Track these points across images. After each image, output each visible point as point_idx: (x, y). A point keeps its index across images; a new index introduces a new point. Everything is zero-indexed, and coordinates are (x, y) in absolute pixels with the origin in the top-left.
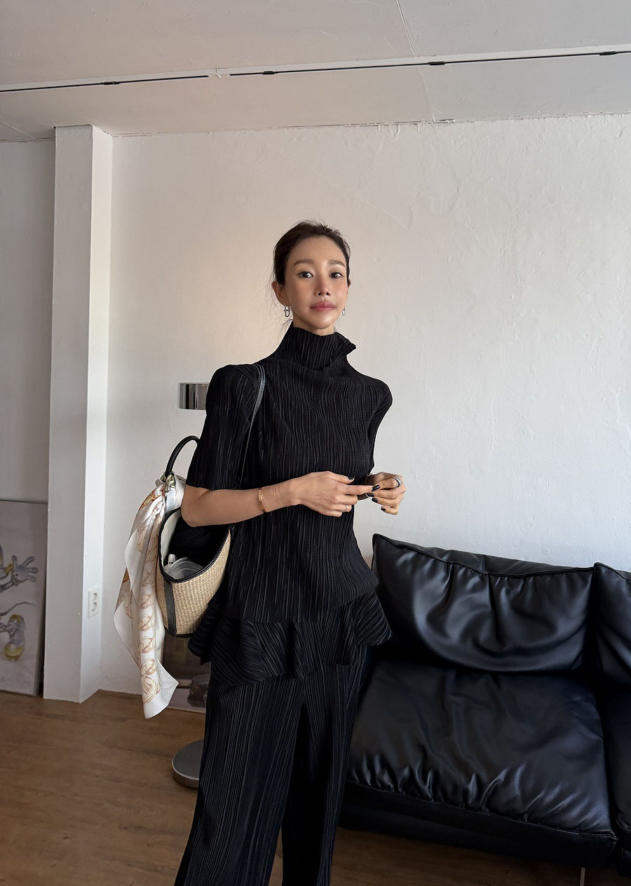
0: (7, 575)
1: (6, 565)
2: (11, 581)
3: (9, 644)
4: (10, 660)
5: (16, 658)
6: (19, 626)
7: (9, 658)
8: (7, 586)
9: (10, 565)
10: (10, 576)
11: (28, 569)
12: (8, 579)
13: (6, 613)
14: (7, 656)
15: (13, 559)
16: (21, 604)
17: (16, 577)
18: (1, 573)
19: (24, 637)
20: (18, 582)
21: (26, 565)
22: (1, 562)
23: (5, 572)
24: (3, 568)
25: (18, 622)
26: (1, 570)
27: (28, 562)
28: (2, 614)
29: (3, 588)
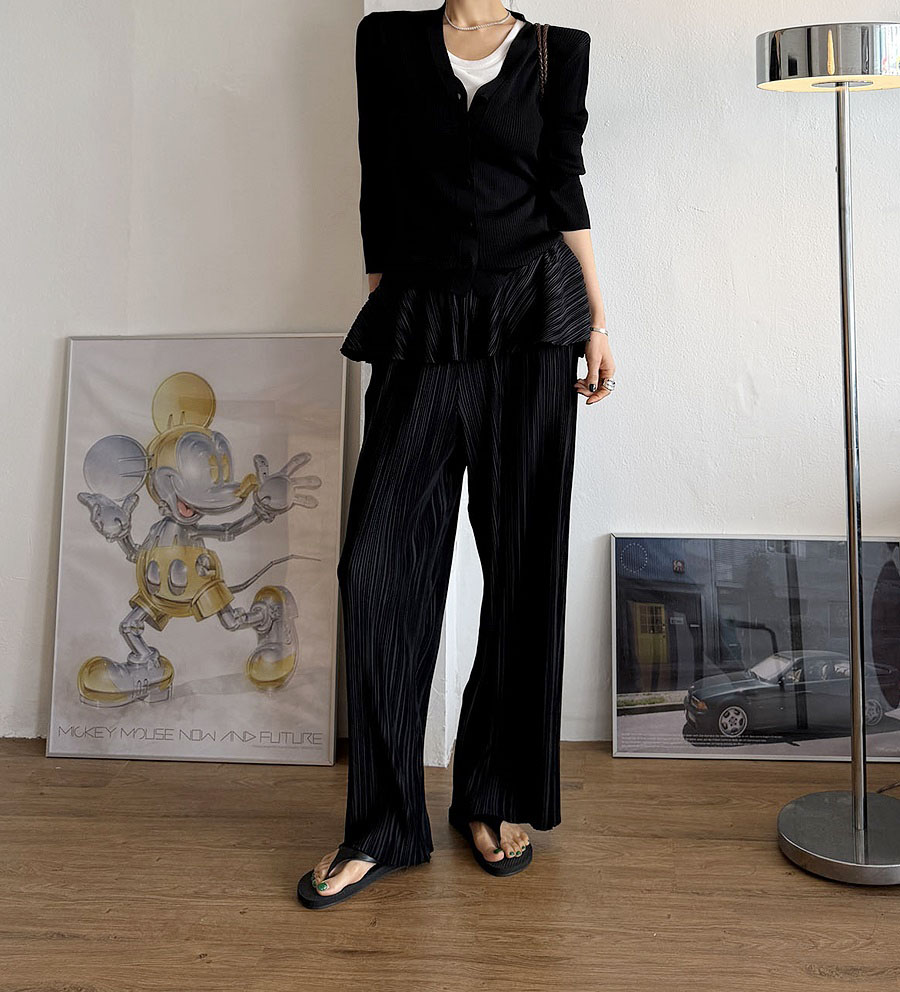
0: (243, 499)
1: (238, 478)
2: (256, 512)
3: (258, 653)
4: (263, 690)
5: (279, 684)
6: (280, 608)
7: (261, 685)
8: (244, 525)
9: (250, 477)
10: (250, 502)
11: (294, 480)
12: (247, 508)
13: (245, 585)
14: (252, 679)
15: (256, 463)
16: (287, 559)
17: (266, 501)
18: (228, 497)
19: (296, 635)
20: (273, 513)
21: (292, 473)
22: (226, 471)
23: (239, 494)
24: (234, 486)
25: (280, 603)
26: (228, 491)
27: (294, 465)
28: (236, 589)
29: (235, 529)
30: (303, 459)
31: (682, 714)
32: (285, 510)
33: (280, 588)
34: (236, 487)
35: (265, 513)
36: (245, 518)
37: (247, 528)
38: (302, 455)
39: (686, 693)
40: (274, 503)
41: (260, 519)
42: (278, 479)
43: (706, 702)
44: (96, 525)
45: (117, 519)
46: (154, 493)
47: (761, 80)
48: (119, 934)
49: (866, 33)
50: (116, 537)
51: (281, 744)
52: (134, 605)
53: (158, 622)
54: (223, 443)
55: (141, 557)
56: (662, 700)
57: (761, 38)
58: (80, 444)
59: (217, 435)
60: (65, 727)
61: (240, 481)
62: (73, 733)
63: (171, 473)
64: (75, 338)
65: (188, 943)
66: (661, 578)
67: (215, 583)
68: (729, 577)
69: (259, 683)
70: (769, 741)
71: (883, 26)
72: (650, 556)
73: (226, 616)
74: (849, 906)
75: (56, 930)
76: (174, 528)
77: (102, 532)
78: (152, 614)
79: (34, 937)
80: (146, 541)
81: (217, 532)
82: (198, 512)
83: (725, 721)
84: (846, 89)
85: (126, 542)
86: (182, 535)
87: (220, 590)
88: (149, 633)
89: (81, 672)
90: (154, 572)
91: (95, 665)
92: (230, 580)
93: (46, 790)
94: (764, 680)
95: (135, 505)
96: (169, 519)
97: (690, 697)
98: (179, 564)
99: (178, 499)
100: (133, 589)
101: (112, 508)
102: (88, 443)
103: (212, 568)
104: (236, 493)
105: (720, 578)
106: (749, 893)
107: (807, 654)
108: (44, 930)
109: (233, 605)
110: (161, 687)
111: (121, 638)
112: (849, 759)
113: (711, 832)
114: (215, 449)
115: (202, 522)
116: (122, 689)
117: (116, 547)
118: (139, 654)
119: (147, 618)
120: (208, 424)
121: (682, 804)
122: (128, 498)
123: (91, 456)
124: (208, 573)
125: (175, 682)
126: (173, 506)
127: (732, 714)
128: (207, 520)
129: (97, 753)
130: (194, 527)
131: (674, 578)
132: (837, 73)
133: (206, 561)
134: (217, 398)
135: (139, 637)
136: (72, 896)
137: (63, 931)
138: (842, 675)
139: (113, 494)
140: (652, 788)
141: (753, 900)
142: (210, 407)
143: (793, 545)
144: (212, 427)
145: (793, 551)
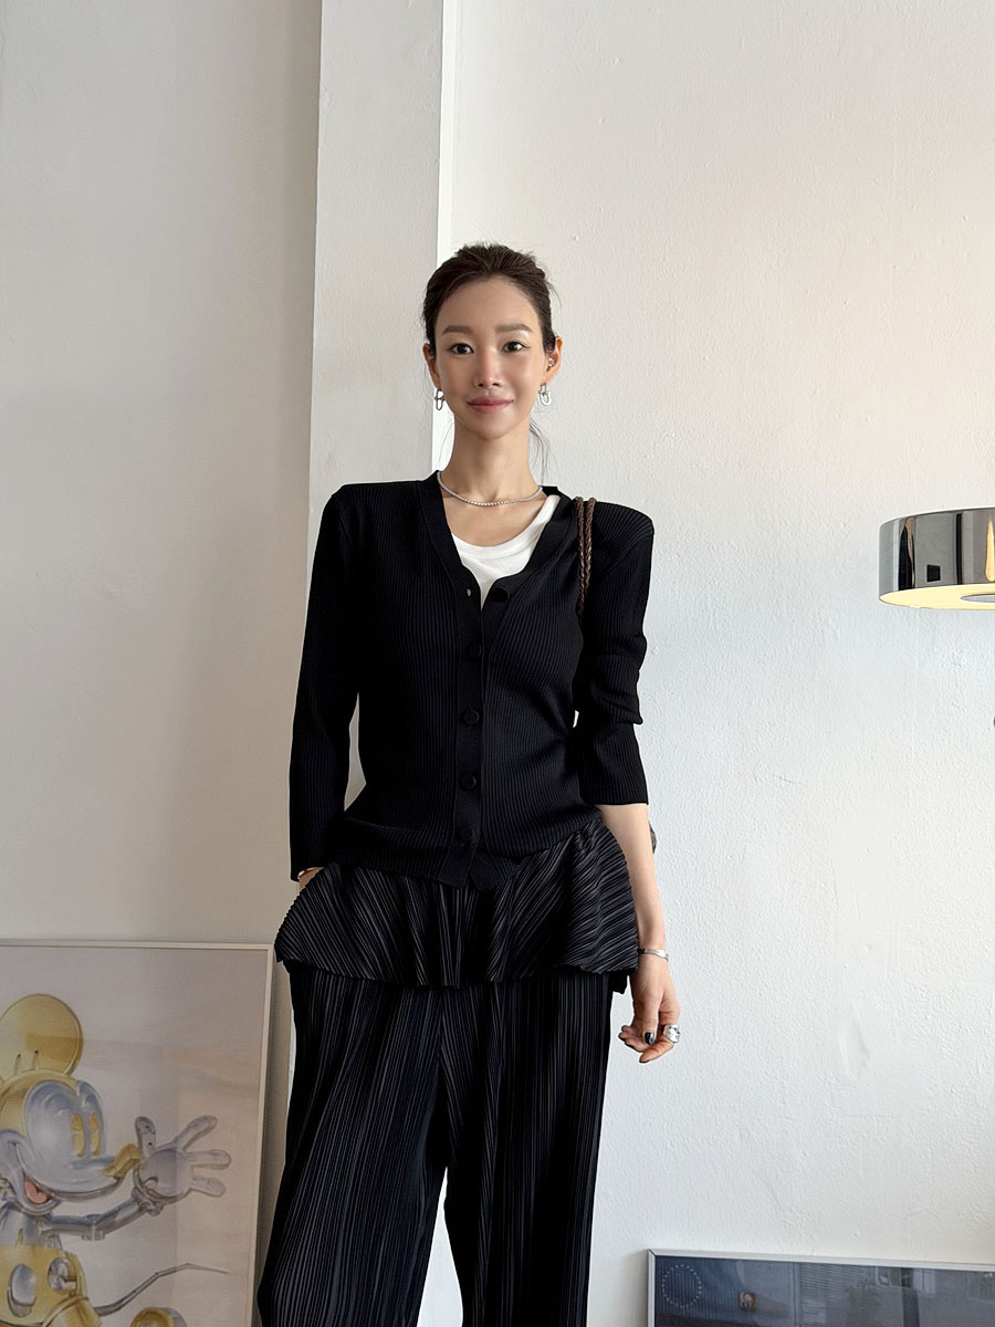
0: (119, 1179)
1: (112, 1149)
2: (136, 1199)
8: (119, 1217)
9: (128, 1148)
10: (128, 1185)
11: (193, 1156)
12: (124, 1193)
13: (117, 1306)
15: (138, 1130)
16: (173, 1271)
17: (150, 1184)
18: (97, 1176)
20: (159, 1201)
21: (189, 1144)
22: (96, 1134)
23: (113, 1172)
24: (106, 1161)
26: (100, 1168)
27: (193, 1133)
28: (104, 1311)
29: (105, 1223)
30: (205, 1125)
32: (173, 1199)
33: (167, 1311)
34: (109, 1163)
35: (149, 1202)
36: (120, 1208)
37: (125, 1221)
38: (205, 1119)
40: (162, 1187)
41: (141, 1210)
42: (170, 1152)
47: (885, 589)
54: (92, 1098)
57: (887, 527)
59: (84, 1086)
61: (116, 1154)
63: (18, 1139)
66: (720, 1317)
67: (75, 1300)
68: (821, 1318)
72: (706, 1284)
76: (18, 1219)
81: (81, 1226)
82: (53, 1197)
86: (29, 1230)
87: (81, 1312)
92: (97, 1296)
96: (12, 1206)
98: (24, 1271)
99: (25, 1177)
103: (73, 1278)
104: (108, 1170)
105: (808, 1319)
114: (79, 1106)
115: (58, 1212)
120: (72, 1070)
124: (66, 1286)
126: (17, 1187)
128: (65, 1210)
130: (47, 1218)
131: (739, 1319)
133: (63, 1269)
134: (86, 1037)
142: (74, 1046)
143: (917, 1278)
144: (80, 1074)
145: (917, 1282)
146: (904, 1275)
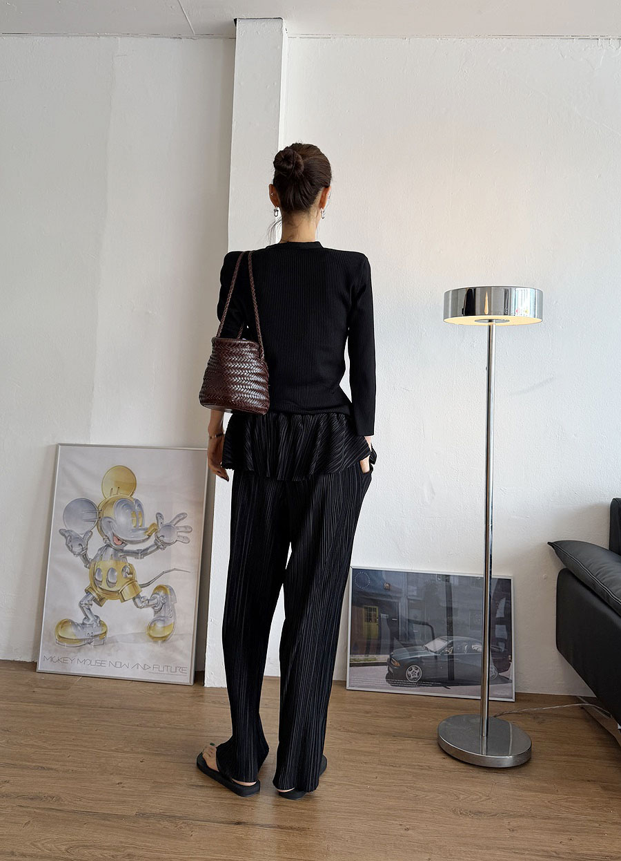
0: (149, 536)
1: (147, 525)
2: (156, 544)
3: (154, 621)
4: (156, 642)
5: (164, 639)
6: (167, 597)
8: (149, 551)
9: (153, 524)
10: (153, 538)
11: (178, 528)
12: (151, 541)
13: (148, 584)
14: (150, 636)
15: (157, 517)
16: (169, 571)
17: (161, 538)
18: (141, 535)
19: (175, 612)
20: (165, 544)
21: (176, 524)
22: (140, 521)
23: (147, 533)
24: (144, 529)
25: (166, 594)
26: (141, 532)
27: (178, 519)
28: (143, 586)
29: (144, 553)
30: (182, 517)
31: (386, 668)
32: (169, 544)
33: (167, 586)
34: (146, 530)
35: (160, 545)
36: (150, 547)
37: (151, 552)
38: (182, 514)
39: (388, 656)
40: (166, 540)
41: (158, 548)
42: (168, 526)
43: (399, 661)
44: (68, 547)
45: (80, 544)
46: (101, 531)
47: (446, 317)
48: (75, 769)
49: (507, 292)
50: (79, 554)
51: (165, 672)
52: (87, 592)
53: (100, 601)
54: (140, 505)
55: (92, 566)
56: (375, 659)
57: (447, 293)
58: (62, 502)
59: (137, 501)
60: (48, 656)
61: (148, 527)
62: (52, 660)
63: (110, 520)
64: (62, 445)
65: (112, 776)
66: (377, 592)
67: (132, 582)
68: (415, 593)
69: (154, 638)
70: (433, 685)
71: (517, 289)
72: (372, 580)
73: (137, 600)
74: (477, 777)
75: (41, 765)
76: (111, 551)
77: (72, 551)
78: (97, 597)
79: (28, 768)
80: (95, 557)
81: (135, 554)
82: (124, 542)
83: (410, 673)
84: (494, 324)
85: (85, 557)
86: (115, 555)
87: (134, 586)
88: (95, 608)
89: (57, 627)
90: (99, 574)
91: (64, 624)
92: (140, 581)
93: (36, 690)
94: (432, 651)
95: (90, 537)
96: (108, 546)
97: (391, 659)
98: (113, 570)
99: (114, 535)
100: (87, 583)
101: (77, 538)
102: (66, 502)
103: (131, 573)
104: (145, 533)
105: (410, 593)
106: (421, 767)
107: (455, 638)
108: (34, 764)
109: (142, 595)
110: (101, 638)
111: (80, 610)
112: (480, 698)
113: (399, 733)
114: (134, 508)
115: (126, 548)
116: (79, 638)
117: (79, 560)
118: (89, 619)
119: (95, 600)
120: (132, 495)
121: (385, 717)
122: (87, 533)
123: (68, 509)
124: (128, 576)
125: (108, 635)
126: (111, 539)
127: (414, 669)
128: (129, 547)
129: (64, 671)
130: (122, 550)
131: (384, 593)
132: (489, 314)
133: (127, 570)
134: (137, 482)
135: (89, 609)
136: (49, 747)
137: (44, 766)
138: (476, 651)
139: (79, 530)
140: (368, 708)
141: (423, 772)
142: (133, 486)
143: (451, 578)
144: (134, 496)
145: (452, 581)
146: (446, 578)
